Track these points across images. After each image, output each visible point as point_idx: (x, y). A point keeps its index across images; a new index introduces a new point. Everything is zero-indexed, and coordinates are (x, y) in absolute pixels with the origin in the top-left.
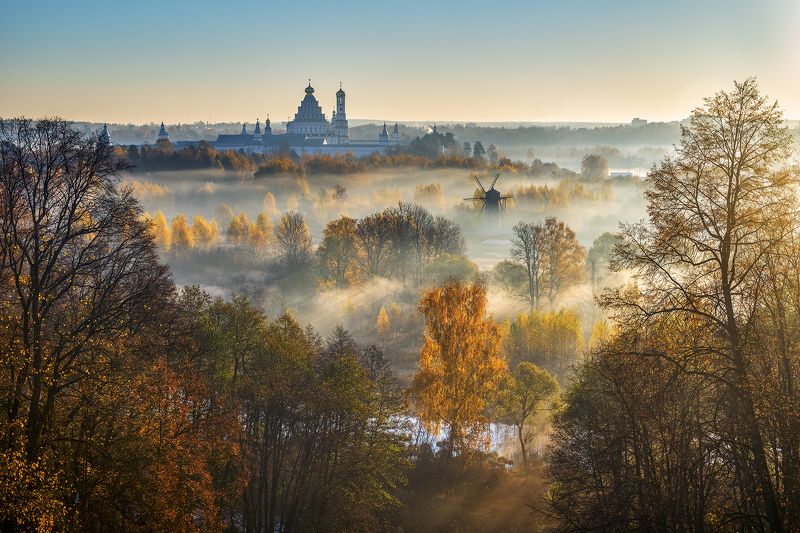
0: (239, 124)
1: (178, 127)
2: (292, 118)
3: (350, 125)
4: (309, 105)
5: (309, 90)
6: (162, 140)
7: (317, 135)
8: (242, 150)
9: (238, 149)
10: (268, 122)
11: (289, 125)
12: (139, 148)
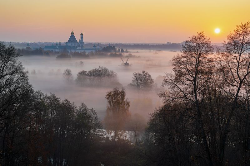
0: (51, 42)
1: (33, 43)
2: (67, 41)
3: (84, 43)
4: (72, 38)
5: (72, 33)
6: (28, 47)
7: (75, 46)
8: (52, 50)
9: (51, 50)
10: (60, 42)
11: (66, 43)
12: (21, 50)
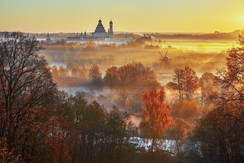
0: (75, 33)
1: (54, 34)
2: (94, 31)
3: (114, 34)
4: (100, 27)
5: (100, 21)
6: (48, 39)
7: (103, 37)
8: (76, 42)
9: (75, 42)
10: (85, 32)
11: (93, 33)
12: (40, 42)
